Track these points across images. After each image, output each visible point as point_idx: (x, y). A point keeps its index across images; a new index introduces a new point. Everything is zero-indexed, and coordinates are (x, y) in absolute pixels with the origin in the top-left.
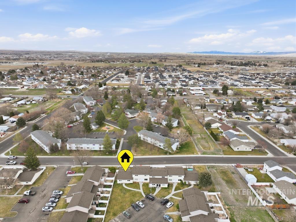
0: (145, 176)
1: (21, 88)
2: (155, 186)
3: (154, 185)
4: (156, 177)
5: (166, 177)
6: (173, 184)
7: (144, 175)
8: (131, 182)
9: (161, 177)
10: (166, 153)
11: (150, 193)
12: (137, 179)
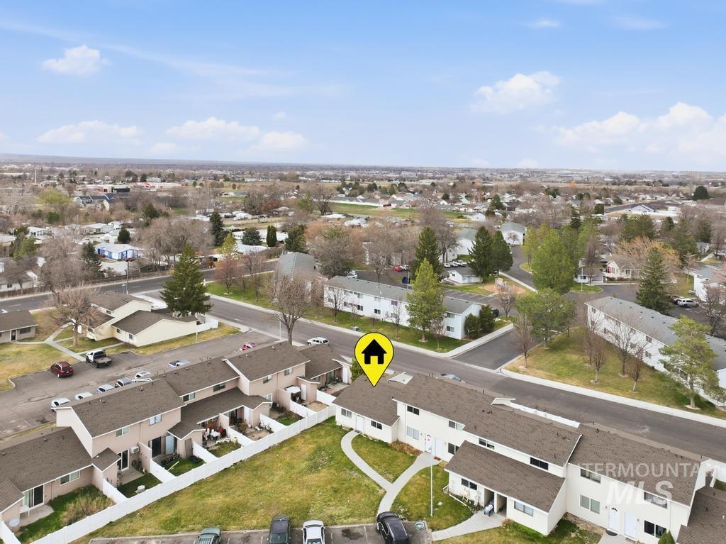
0: (452, 425)
1: (384, 206)
2: (477, 496)
3: (468, 489)
4: (500, 449)
5: (554, 469)
6: (605, 537)
7: (446, 421)
8: (385, 434)
9: (525, 458)
10: (681, 400)
11: (420, 518)
12: (414, 434)
